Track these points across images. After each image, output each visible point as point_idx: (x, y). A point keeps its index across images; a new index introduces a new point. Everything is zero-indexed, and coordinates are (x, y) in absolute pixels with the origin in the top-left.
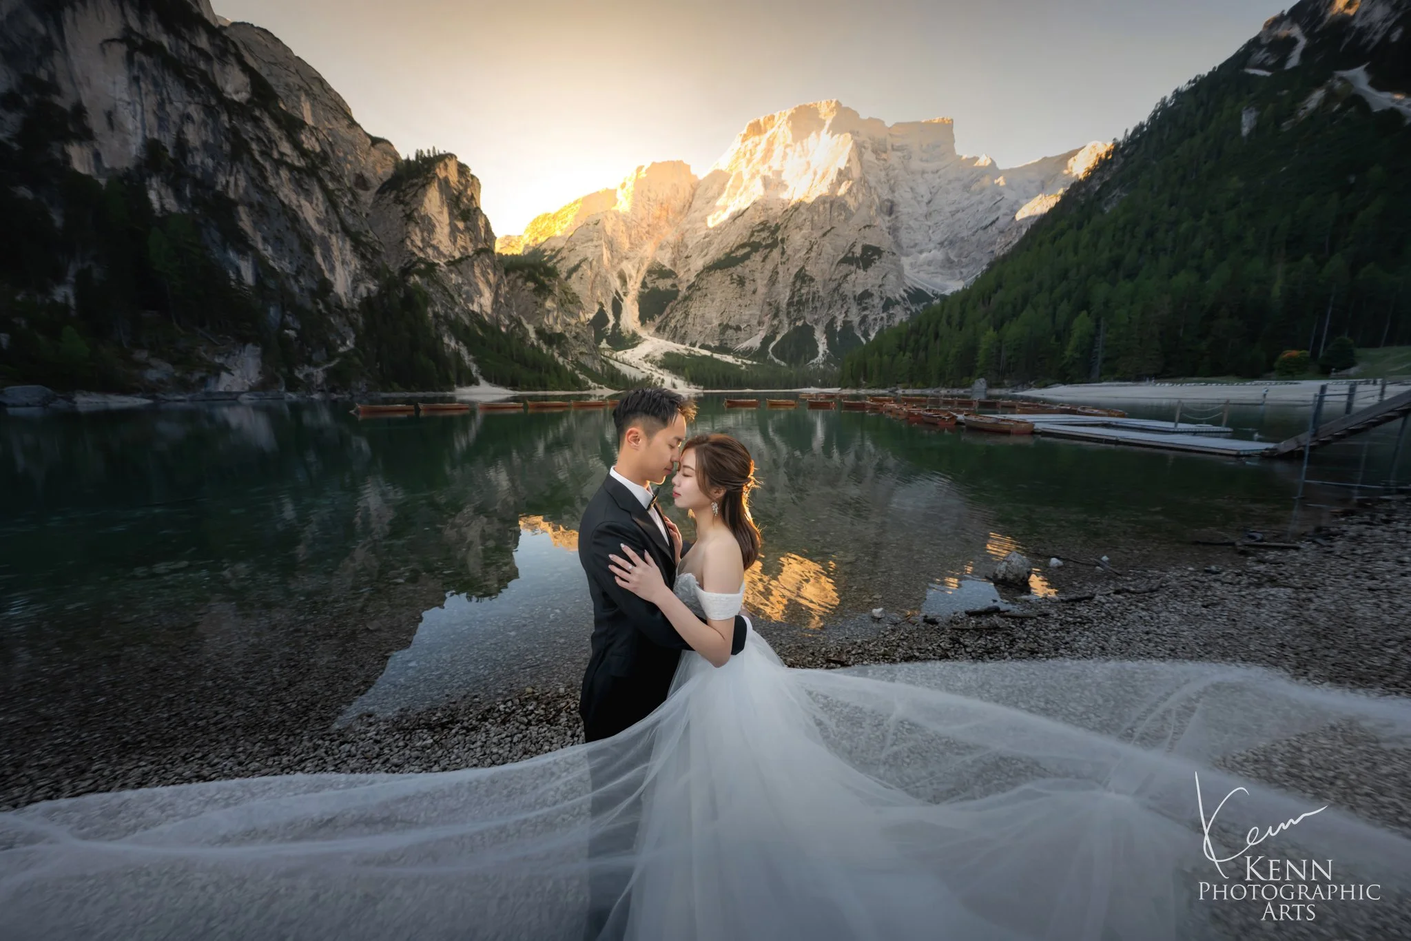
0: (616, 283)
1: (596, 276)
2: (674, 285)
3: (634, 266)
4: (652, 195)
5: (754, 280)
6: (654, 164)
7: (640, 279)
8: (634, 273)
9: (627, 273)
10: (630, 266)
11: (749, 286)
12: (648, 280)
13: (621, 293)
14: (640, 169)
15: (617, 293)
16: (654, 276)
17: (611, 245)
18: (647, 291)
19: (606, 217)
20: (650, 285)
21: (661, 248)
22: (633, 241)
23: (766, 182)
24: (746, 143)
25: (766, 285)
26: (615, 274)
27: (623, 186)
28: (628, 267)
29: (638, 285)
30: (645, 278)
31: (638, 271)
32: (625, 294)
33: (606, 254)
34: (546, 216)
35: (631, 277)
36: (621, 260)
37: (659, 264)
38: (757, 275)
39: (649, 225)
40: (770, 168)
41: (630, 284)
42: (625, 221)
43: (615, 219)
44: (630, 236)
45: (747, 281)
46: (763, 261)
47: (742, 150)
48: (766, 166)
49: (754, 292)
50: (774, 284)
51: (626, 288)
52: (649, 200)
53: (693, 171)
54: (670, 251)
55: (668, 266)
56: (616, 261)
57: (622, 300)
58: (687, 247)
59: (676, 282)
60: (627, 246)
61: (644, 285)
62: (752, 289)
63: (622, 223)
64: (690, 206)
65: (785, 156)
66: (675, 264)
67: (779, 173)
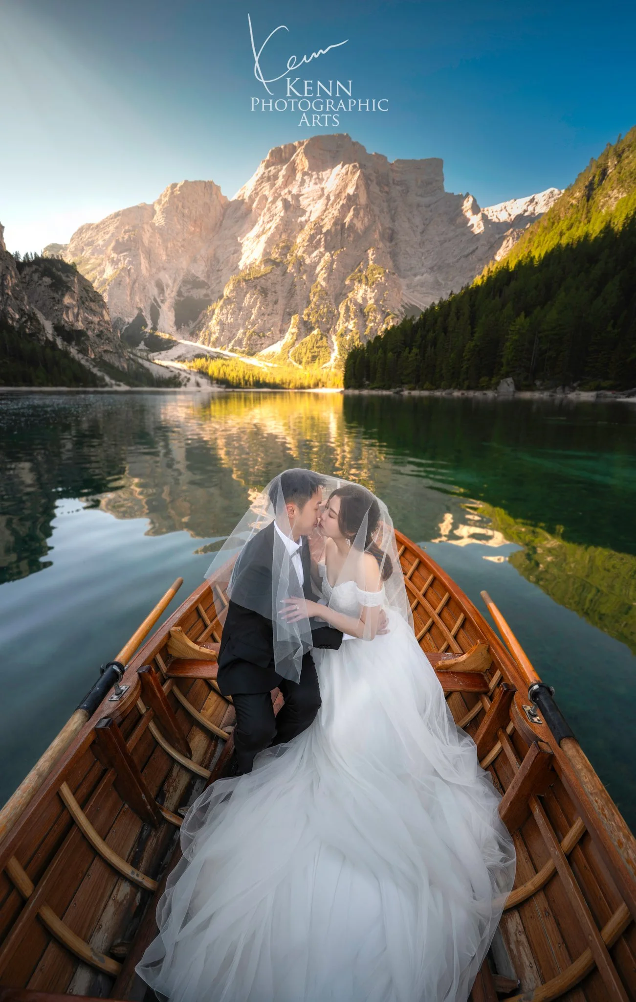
0: (155, 291)
1: (134, 283)
2: (206, 295)
3: (170, 276)
4: (186, 211)
5: (275, 292)
6: (186, 182)
7: (176, 289)
8: (170, 282)
9: (164, 281)
10: (167, 276)
11: (271, 297)
12: (183, 290)
13: (158, 300)
14: (174, 186)
15: (155, 300)
16: (189, 286)
17: (149, 254)
18: (182, 299)
19: (143, 228)
20: (185, 294)
21: (194, 260)
22: (169, 253)
23: (286, 205)
24: (270, 169)
25: (286, 297)
26: (153, 283)
27: (159, 202)
28: (166, 278)
29: (174, 294)
30: (180, 287)
31: (174, 282)
32: (163, 301)
33: (144, 263)
34: (89, 227)
35: (168, 286)
36: (159, 270)
37: (194, 276)
38: (278, 288)
39: (184, 240)
40: (290, 192)
41: (167, 292)
42: (161, 235)
43: (151, 230)
44: (167, 248)
45: (270, 293)
46: (283, 275)
47: (266, 175)
48: (286, 191)
49: (276, 303)
50: (292, 297)
51: (164, 296)
52: (183, 216)
53: (224, 192)
54: (204, 264)
55: (202, 277)
56: (154, 270)
57: (160, 307)
58: (218, 262)
59: (209, 292)
60: (164, 258)
61: (179, 293)
62: (274, 299)
63: (158, 235)
64: (221, 225)
65: (303, 182)
66: (208, 277)
67: (297, 197)
